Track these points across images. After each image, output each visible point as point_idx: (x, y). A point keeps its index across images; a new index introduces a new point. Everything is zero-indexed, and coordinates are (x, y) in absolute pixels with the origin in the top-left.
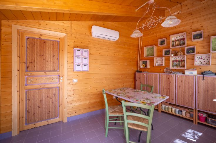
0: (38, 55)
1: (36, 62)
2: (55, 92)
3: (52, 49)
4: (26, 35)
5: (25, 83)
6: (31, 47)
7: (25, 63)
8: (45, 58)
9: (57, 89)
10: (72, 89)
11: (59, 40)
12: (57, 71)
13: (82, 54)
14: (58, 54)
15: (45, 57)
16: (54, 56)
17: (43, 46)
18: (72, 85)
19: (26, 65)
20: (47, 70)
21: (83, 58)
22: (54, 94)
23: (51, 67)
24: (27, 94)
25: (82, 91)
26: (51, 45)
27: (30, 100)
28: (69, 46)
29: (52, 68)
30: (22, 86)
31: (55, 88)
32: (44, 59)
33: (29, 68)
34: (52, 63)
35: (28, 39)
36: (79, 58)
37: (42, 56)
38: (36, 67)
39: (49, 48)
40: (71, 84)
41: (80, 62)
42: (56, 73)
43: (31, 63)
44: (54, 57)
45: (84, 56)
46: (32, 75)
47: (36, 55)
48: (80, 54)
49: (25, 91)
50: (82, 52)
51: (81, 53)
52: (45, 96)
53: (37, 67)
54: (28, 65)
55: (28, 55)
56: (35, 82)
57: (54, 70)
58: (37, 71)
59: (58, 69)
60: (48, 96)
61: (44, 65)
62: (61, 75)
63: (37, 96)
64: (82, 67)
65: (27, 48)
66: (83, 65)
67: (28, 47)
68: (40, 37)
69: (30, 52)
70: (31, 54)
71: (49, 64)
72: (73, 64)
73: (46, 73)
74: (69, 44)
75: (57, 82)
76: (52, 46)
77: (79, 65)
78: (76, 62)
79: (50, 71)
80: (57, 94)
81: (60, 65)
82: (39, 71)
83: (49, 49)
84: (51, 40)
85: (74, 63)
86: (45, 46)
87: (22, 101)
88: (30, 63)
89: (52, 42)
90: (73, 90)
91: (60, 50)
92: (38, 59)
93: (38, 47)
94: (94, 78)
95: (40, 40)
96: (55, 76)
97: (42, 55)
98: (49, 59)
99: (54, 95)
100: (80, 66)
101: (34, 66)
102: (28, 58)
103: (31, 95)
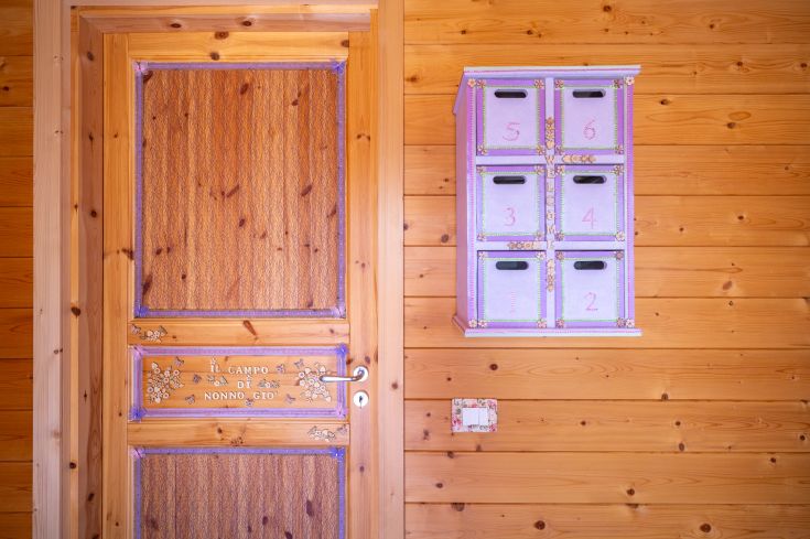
0: (206, 190)
1: (191, 241)
2: (316, 492)
3: (291, 132)
4: (138, 53)
5: (131, 398)
6: (165, 132)
7: (131, 254)
8: (246, 212)
9: (329, 464)
10: (448, 494)
11: (342, 55)
12: (326, 313)
13: (550, 127)
14: (339, 176)
15: (252, 206)
16: (306, 191)
17: (237, 118)
18: (450, 454)
19: (140, 270)
20: (260, 304)
21: (568, 177)
22: (309, 504)
23: (285, 284)
24: (142, 483)
25: (540, 525)
26: (286, 106)
27: (161, 524)
28: (413, 79)
29: (293, 287)
30: (112, 418)
31: (317, 452)
32: (242, 223)
33: (154, 289)
34: (294, 244)
35: (146, 78)
36: (521, 181)
37: (230, 195)
38: (191, 278)
39: (271, 134)
40: (435, 442)
41: (528, 224)
42: (325, 328)
43: (166, 250)
44: (311, 195)
45: (582, 152)
46: (170, 341)
47: (192, 189)
48: (529, 137)
49: (132, 454)
50: (550, 114)
51: (543, 122)
52: (250, 509)
53: (198, 282)
54: (147, 272)
55: (149, 194)
56: (188, 393)
57: (309, 309)
58: (200, 313)
59: (339, 296)
60: (270, 512)
61: (244, 270)
62: (357, 352)
63: (201, 504)
64: (551, 283)
65: (144, 144)
66: (568, 263)
67: (149, 135)
68: (215, 56)
69: (161, 170)
70: (165, 190)
71: (278, 256)
72: (448, 253)
73: (254, 332)
74: (413, 63)
75: (330, 402)
76: (291, 108)
77: (523, 266)
78: (488, 229)
79: (283, 313)
80: (328, 504)
81: (352, 265)
82: (212, 314)
83: (277, 138)
84: (284, 68)
85: (461, 246)
86: (250, 119)
87: (114, 526)
88: (159, 252)
89: (292, 78)
90: (459, 506)
91: (353, 135)
92: (206, 219)
93: (208, 132)
94: (665, 397)
95: (214, 73)
96: (314, 351)
97: (229, 188)
98: (277, 220)
99: (310, 512)
100: (532, 276)
101: (184, 277)
102: (149, 219)
103: (163, 492)
